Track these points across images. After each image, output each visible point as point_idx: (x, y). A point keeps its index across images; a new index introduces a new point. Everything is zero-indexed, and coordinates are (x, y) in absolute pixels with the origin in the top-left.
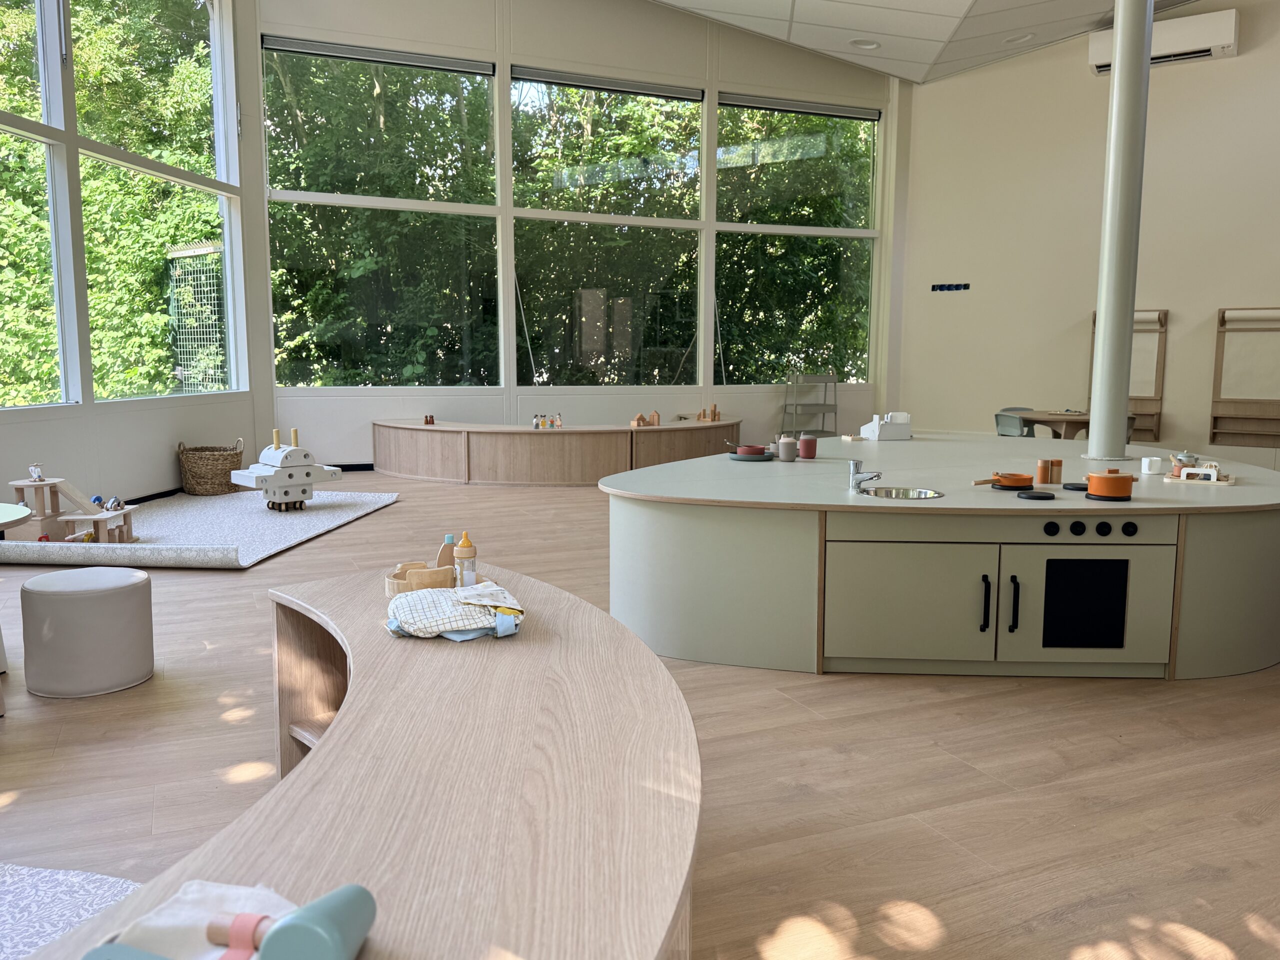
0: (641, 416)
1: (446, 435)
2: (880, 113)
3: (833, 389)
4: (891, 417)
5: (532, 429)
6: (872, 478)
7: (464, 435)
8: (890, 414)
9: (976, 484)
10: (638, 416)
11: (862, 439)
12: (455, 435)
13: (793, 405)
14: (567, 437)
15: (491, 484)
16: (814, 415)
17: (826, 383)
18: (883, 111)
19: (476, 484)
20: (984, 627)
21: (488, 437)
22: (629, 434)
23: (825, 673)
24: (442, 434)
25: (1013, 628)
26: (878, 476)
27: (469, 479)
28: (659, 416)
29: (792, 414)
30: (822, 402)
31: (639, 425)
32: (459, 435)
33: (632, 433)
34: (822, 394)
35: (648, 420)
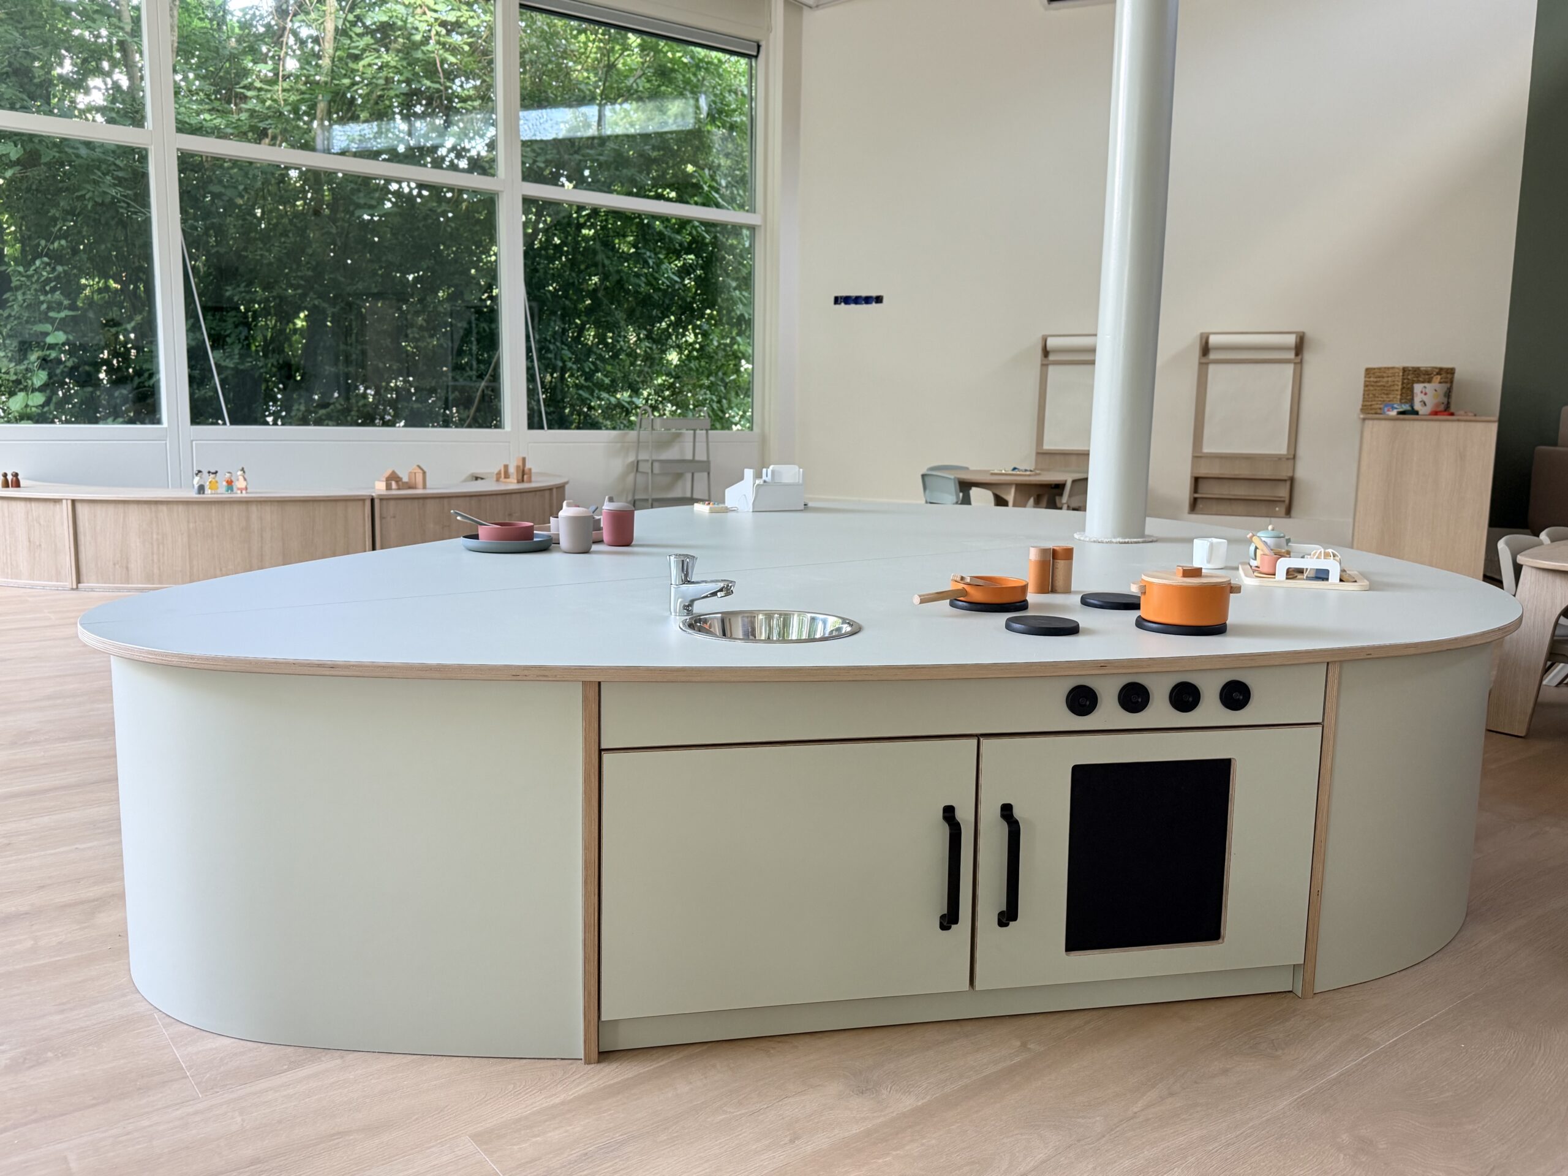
0: (394, 473)
1: (34, 505)
2: (759, 47)
3: (705, 440)
4: (773, 472)
5: (193, 494)
6: (714, 594)
7: (66, 507)
8: (771, 467)
9: (922, 602)
10: (388, 473)
11: (727, 510)
12: (51, 505)
13: (647, 461)
14: (254, 508)
15: (119, 590)
16: (679, 476)
17: (695, 430)
18: (763, 43)
19: (92, 590)
20: (949, 920)
21: (111, 509)
22: (368, 504)
23: (604, 1055)
24: (28, 504)
25: (1008, 916)
26: (727, 590)
27: (79, 581)
28: (424, 473)
29: (648, 473)
30: (689, 457)
31: (389, 487)
32: (58, 506)
33: (372, 500)
34: (689, 446)
35: (405, 479)
